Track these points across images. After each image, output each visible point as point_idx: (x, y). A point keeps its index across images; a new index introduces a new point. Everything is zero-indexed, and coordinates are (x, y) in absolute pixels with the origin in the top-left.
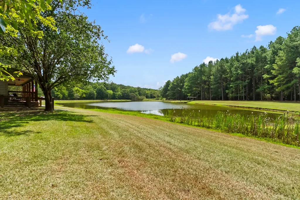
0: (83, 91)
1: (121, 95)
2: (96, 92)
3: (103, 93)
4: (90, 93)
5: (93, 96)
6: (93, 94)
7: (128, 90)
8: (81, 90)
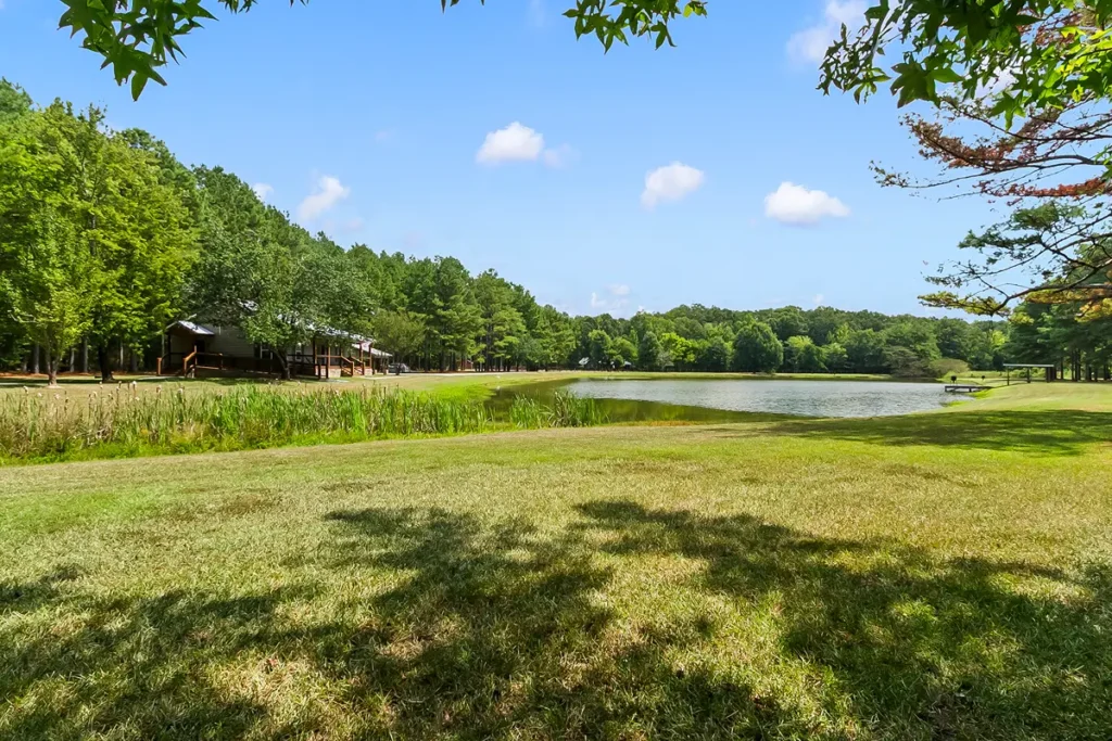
0: (690, 343)
1: (842, 354)
2: (734, 346)
3: (759, 349)
4: (709, 349)
5: (719, 359)
6: (722, 353)
7: (883, 335)
8: (683, 339)
